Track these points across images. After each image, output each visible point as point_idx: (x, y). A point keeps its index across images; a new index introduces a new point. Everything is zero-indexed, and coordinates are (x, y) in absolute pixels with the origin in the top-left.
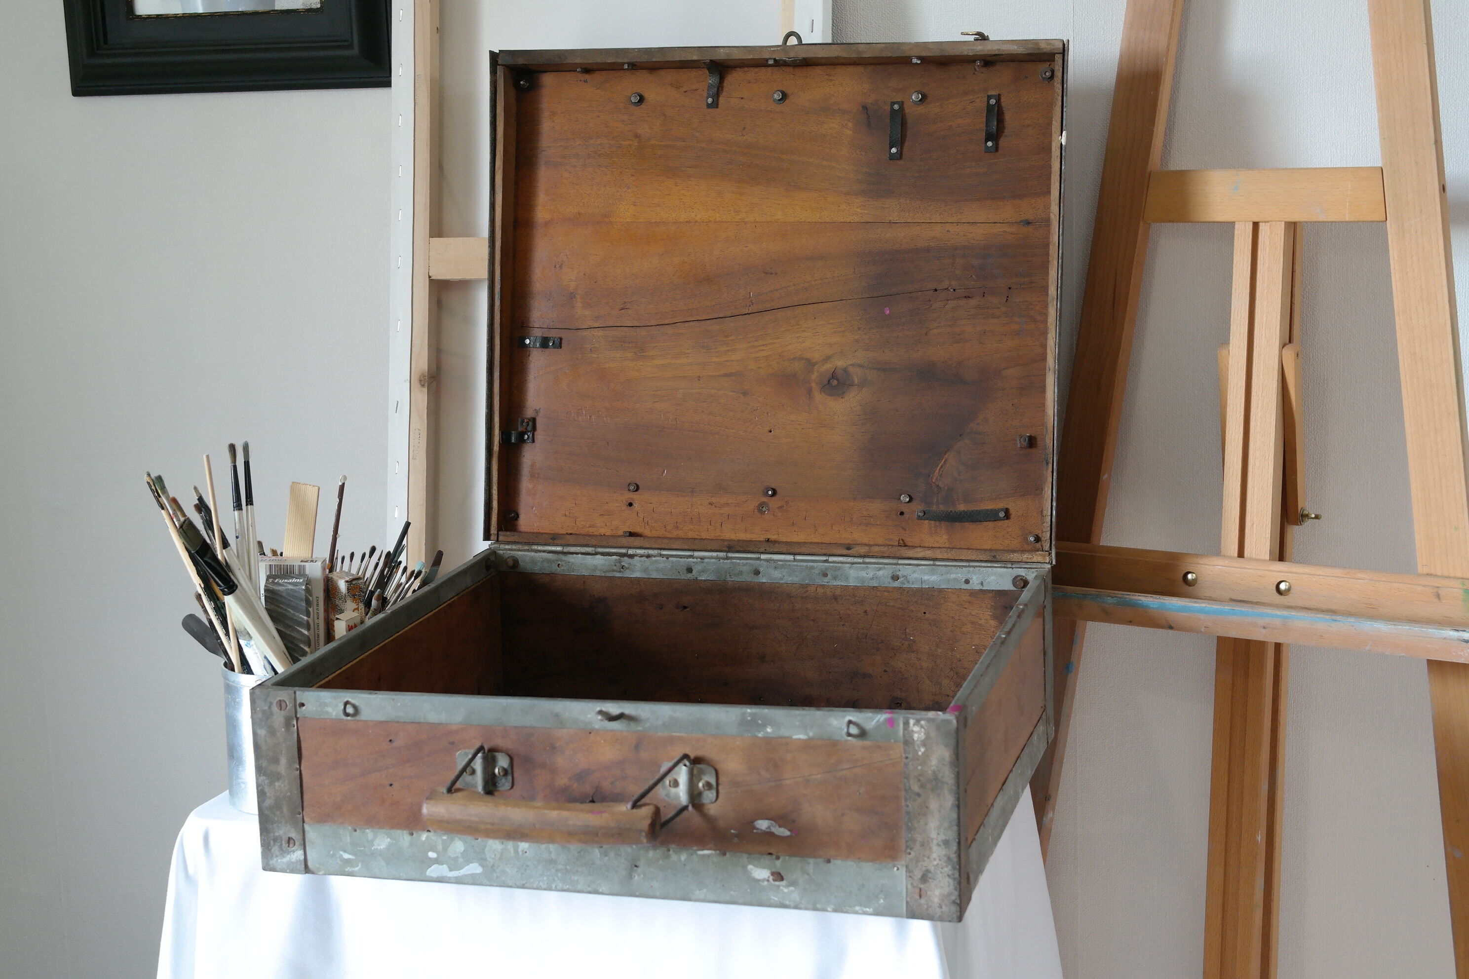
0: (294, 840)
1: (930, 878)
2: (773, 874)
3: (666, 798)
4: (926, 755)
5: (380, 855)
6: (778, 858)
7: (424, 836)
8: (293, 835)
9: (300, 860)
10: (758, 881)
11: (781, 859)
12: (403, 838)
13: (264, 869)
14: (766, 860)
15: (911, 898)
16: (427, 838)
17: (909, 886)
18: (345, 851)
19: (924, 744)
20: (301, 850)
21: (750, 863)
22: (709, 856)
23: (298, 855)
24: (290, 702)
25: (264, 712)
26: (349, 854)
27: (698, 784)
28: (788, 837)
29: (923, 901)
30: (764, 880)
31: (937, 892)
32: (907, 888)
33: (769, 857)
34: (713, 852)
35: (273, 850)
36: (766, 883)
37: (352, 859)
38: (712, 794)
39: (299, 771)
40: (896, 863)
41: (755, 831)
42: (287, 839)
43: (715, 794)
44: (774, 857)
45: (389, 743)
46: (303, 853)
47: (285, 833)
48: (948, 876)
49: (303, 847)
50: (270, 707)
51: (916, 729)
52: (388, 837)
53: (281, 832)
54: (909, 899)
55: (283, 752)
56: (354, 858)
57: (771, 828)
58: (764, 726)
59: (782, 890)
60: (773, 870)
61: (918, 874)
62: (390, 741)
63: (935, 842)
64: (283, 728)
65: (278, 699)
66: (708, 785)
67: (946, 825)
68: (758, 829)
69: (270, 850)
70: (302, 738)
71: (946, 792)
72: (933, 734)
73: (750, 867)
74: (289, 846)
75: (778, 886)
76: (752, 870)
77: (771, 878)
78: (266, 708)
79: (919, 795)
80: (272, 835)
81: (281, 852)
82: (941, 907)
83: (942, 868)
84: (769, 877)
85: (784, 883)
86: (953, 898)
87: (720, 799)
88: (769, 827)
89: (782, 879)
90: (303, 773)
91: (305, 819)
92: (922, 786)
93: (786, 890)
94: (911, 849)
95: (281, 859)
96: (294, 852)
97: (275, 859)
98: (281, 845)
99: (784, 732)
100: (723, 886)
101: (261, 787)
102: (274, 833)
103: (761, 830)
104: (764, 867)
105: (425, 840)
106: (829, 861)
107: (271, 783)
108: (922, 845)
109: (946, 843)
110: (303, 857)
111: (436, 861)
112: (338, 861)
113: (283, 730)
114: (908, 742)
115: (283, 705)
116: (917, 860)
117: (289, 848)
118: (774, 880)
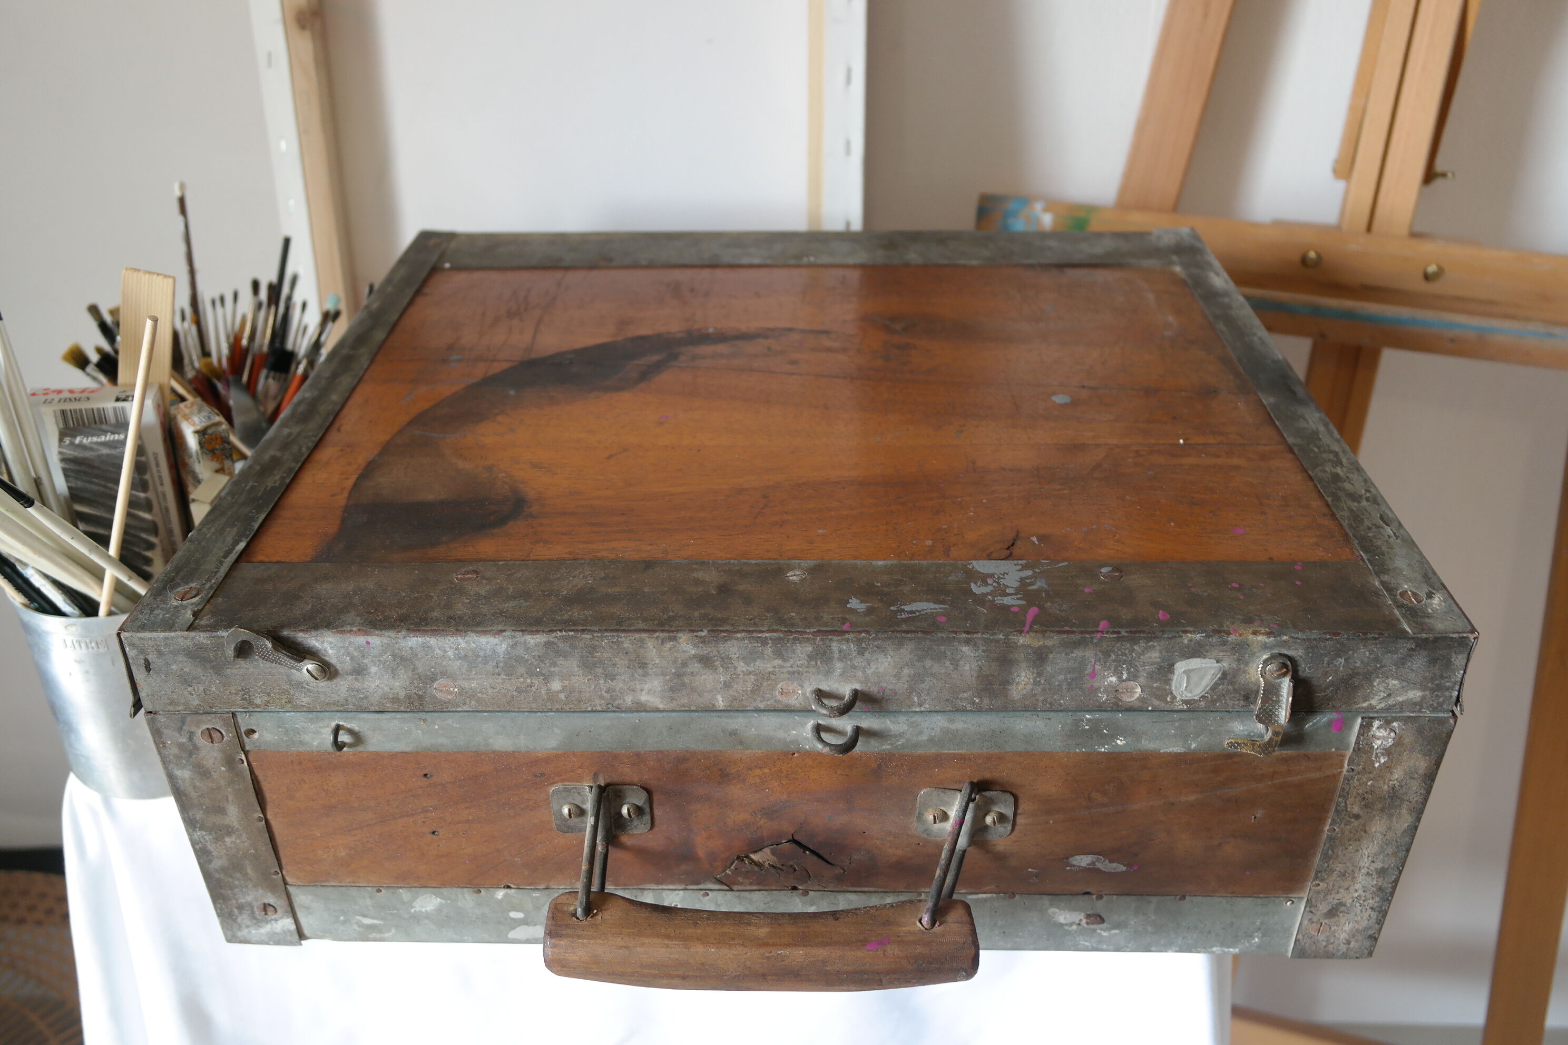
0: (272, 906)
1: (1342, 912)
2: (1088, 916)
3: (925, 836)
4: (1387, 767)
5: (426, 918)
6: (1100, 897)
7: (500, 894)
8: (271, 900)
9: (289, 931)
10: (1062, 925)
11: (1105, 898)
12: (465, 898)
13: (229, 941)
14: (1083, 901)
15: (1303, 936)
16: (505, 896)
17: (1306, 922)
18: (365, 916)
19: (1388, 752)
20: (288, 918)
21: (1051, 905)
22: (985, 900)
23: (287, 923)
24: (227, 731)
25: (181, 746)
26: (373, 918)
27: (984, 817)
28: (1123, 872)
29: (1321, 937)
30: (1071, 924)
31: (1347, 928)
32: (1300, 924)
33: (1086, 897)
34: (995, 895)
35: (239, 920)
36: (1074, 927)
37: (380, 924)
38: (1005, 828)
39: (264, 821)
40: (1291, 896)
41: (1068, 868)
42: (263, 906)
43: (1010, 828)
44: (1094, 897)
45: (425, 779)
46: (293, 921)
47: (256, 899)
48: (1372, 908)
49: (291, 915)
50: (191, 739)
51: (1382, 733)
52: (437, 897)
53: (249, 898)
54: (1300, 937)
55: (230, 798)
56: (382, 923)
57: (1097, 863)
58: (1114, 737)
59: (1100, 934)
60: (1088, 913)
61: (1323, 908)
62: (425, 775)
63: (1364, 871)
64: (223, 766)
65: (204, 727)
66: (1002, 818)
67: (1389, 850)
68: (1074, 866)
69: (235, 920)
70: (261, 778)
71: (1404, 811)
72: (1408, 739)
73: (1052, 910)
74: (266, 914)
75: (1095, 930)
76: (1054, 913)
77: (1084, 921)
78: (184, 740)
79: (1357, 817)
80: (234, 902)
81: (255, 921)
82: (1348, 942)
83: (1364, 901)
84: (1081, 920)
85: (1102, 926)
86: (1371, 932)
87: (1015, 833)
88: (1093, 863)
89: (1102, 921)
90: (273, 823)
91: (288, 879)
92: (1367, 806)
93: (1105, 934)
94: (1322, 880)
95: (257, 929)
96: (276, 920)
97: (246, 930)
98: (253, 913)
99: (1148, 745)
100: (1004, 933)
101: (200, 845)
102: (236, 900)
103: (1079, 866)
104: (1074, 910)
105: (502, 899)
106: (1183, 898)
107: (218, 839)
108: (1343, 875)
109: (1382, 872)
110: (293, 927)
111: (525, 922)
112: (356, 927)
113: (223, 769)
114: (1363, 748)
115: (216, 735)
116: (1328, 892)
117: (267, 916)
118: (1087, 923)
